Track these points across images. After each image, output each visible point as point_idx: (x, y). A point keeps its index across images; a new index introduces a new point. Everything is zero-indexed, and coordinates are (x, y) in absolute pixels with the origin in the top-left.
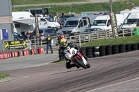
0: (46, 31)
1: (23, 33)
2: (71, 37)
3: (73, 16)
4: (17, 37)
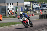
0: (35, 9)
1: (28, 9)
2: (44, 11)
3: (45, 4)
4: (25, 10)
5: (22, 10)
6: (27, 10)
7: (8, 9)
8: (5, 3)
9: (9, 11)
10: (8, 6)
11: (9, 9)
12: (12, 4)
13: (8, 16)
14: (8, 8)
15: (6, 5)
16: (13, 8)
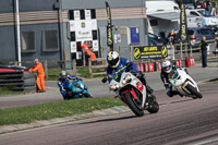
0: (198, 32)
1: (162, 34)
5: (135, 39)
6: (159, 41)
7: (72, 37)
8: (58, 9)
9: (79, 44)
10: (71, 22)
11: (77, 35)
12: (88, 13)
13: (75, 67)
14: (72, 30)
15: (64, 16)
16: (94, 32)
